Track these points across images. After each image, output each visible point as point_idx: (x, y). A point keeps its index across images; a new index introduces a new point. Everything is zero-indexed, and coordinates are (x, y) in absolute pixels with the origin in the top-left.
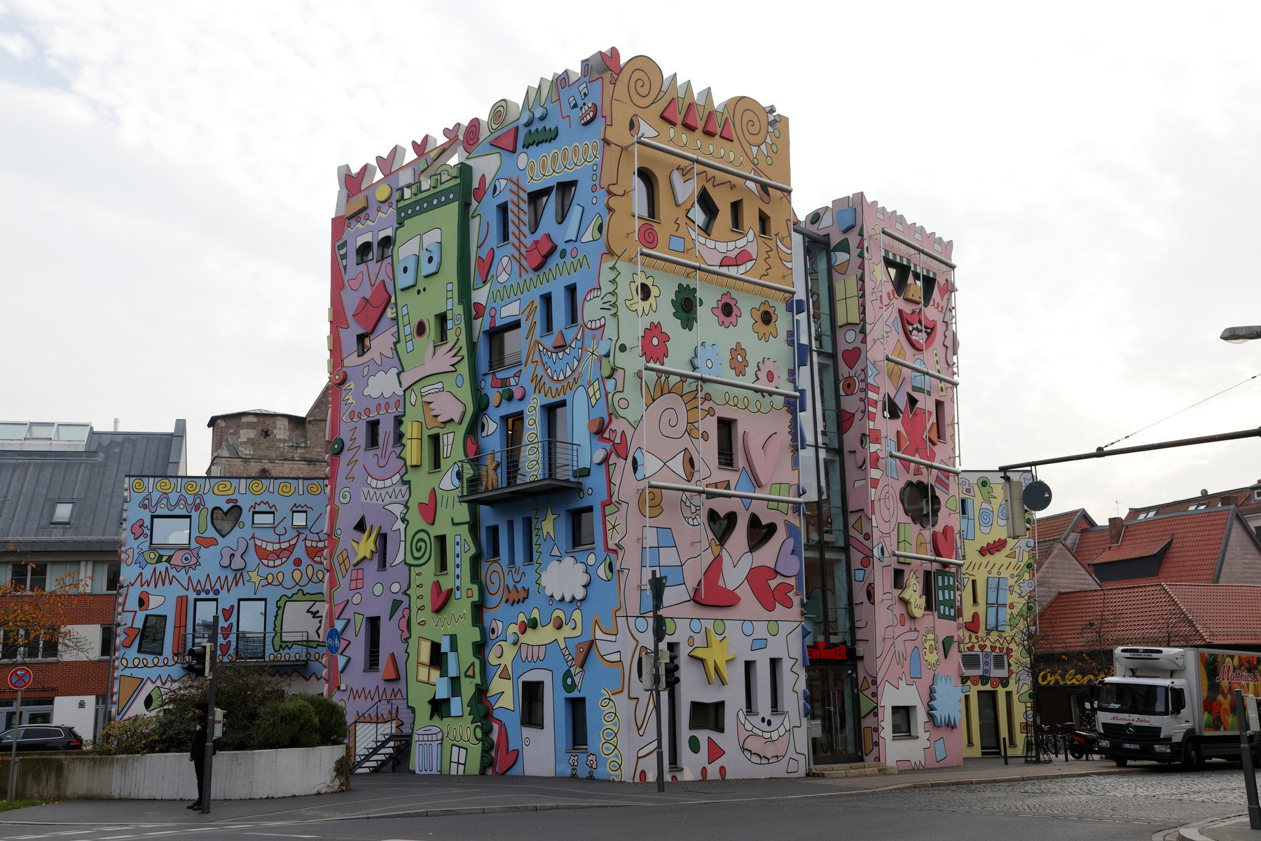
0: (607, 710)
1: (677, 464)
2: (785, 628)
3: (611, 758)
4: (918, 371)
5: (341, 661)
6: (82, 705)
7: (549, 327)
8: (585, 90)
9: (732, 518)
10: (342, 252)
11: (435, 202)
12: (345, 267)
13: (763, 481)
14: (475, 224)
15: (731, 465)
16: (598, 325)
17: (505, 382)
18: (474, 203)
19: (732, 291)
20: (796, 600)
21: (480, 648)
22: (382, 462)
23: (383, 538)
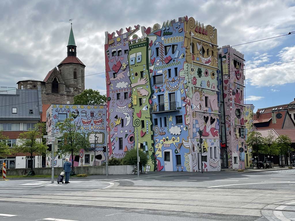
0: (186, 157)
1: (198, 107)
2: (217, 140)
3: (187, 167)
4: (238, 84)
5: (113, 148)
6: (23, 158)
7: (170, 76)
8: (180, 25)
9: (208, 117)
10: (108, 53)
11: (140, 46)
12: (109, 57)
13: (213, 110)
14: (150, 52)
15: (207, 106)
16: (183, 77)
17: (158, 88)
18: (149, 47)
19: (207, 69)
20: (219, 135)
21: (153, 145)
22: (121, 103)
23: (122, 120)
